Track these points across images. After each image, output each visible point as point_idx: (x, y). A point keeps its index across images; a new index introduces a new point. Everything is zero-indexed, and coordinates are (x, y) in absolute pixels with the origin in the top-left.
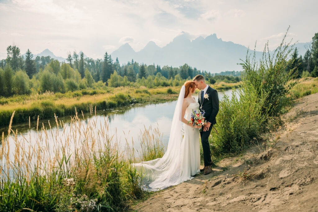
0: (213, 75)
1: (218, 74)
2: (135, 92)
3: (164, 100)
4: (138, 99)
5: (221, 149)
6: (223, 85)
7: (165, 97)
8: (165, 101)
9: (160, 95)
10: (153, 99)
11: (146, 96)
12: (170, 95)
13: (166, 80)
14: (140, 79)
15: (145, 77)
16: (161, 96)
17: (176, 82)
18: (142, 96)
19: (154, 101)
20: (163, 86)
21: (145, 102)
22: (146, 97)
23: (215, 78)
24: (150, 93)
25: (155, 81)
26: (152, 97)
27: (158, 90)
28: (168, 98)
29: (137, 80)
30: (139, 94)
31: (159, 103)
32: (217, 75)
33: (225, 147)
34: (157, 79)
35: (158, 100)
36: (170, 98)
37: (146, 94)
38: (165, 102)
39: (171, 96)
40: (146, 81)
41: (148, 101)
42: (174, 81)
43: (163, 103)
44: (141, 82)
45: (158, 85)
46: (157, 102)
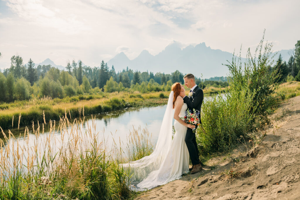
0: (203, 80)
1: (208, 79)
2: (129, 96)
3: (157, 104)
4: (132, 103)
5: (209, 149)
6: (213, 90)
7: (158, 101)
8: (157, 105)
9: (153, 99)
10: (146, 103)
11: (140, 100)
12: (162, 99)
13: (159, 85)
14: (134, 85)
15: (138, 83)
16: (154, 100)
17: (168, 87)
18: (136, 100)
19: (147, 105)
20: (156, 91)
21: (138, 106)
22: (140, 101)
23: (205, 83)
24: (144, 97)
25: (148, 87)
26: (145, 102)
27: (151, 95)
28: (160, 102)
29: (132, 86)
30: (133, 98)
31: (151, 107)
32: (207, 80)
33: (213, 146)
34: (150, 85)
35: (151, 104)
36: (162, 102)
37: (139, 99)
38: (157, 106)
39: (163, 100)
40: (140, 86)
41: (141, 105)
42: (166, 86)
43: (155, 106)
44: (135, 87)
45: (151, 90)
46: (150, 106)
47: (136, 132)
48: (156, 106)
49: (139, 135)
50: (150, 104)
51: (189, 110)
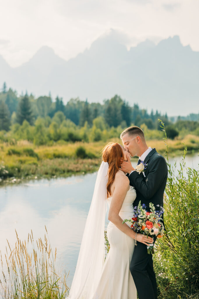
0: (172, 119)
1: (183, 117)
2: (7, 152)
3: (69, 171)
4: (13, 168)
5: (180, 286)
6: (193, 142)
7: (71, 165)
8: (70, 173)
9: (60, 160)
10: (44, 169)
11: (30, 162)
12: (81, 161)
13: (75, 128)
14: (18, 125)
15: (29, 120)
16: (62, 163)
17: (95, 133)
18: (22, 162)
19: (47, 174)
20: (67, 140)
21: (27, 175)
22: (30, 164)
23: (177, 124)
24: (39, 155)
25: (51, 130)
26: (43, 165)
27: (56, 150)
28: (77, 168)
29: (13, 127)
30: (15, 157)
31: (56, 178)
32: (182, 120)
33: (189, 280)
34: (55, 126)
35: (56, 170)
36: (81, 167)
37: (29, 158)
38: (70, 176)
39: (82, 163)
40: (32, 129)
41: (34, 174)
42: (90, 130)
43: (65, 177)
44: (20, 130)
45: (56, 139)
46: (53, 175)
47: (23, 247)
48: (67, 177)
49: (30, 252)
50: (54, 172)
51: (142, 204)
